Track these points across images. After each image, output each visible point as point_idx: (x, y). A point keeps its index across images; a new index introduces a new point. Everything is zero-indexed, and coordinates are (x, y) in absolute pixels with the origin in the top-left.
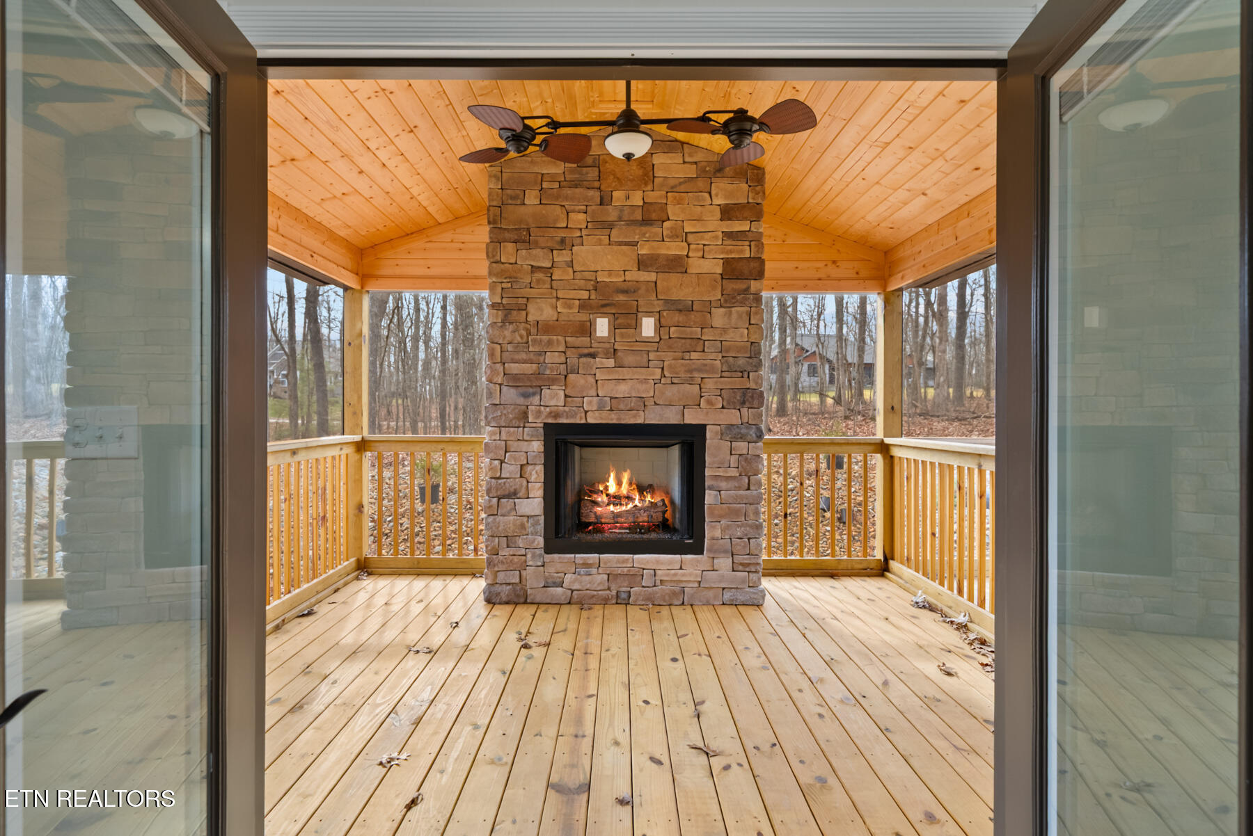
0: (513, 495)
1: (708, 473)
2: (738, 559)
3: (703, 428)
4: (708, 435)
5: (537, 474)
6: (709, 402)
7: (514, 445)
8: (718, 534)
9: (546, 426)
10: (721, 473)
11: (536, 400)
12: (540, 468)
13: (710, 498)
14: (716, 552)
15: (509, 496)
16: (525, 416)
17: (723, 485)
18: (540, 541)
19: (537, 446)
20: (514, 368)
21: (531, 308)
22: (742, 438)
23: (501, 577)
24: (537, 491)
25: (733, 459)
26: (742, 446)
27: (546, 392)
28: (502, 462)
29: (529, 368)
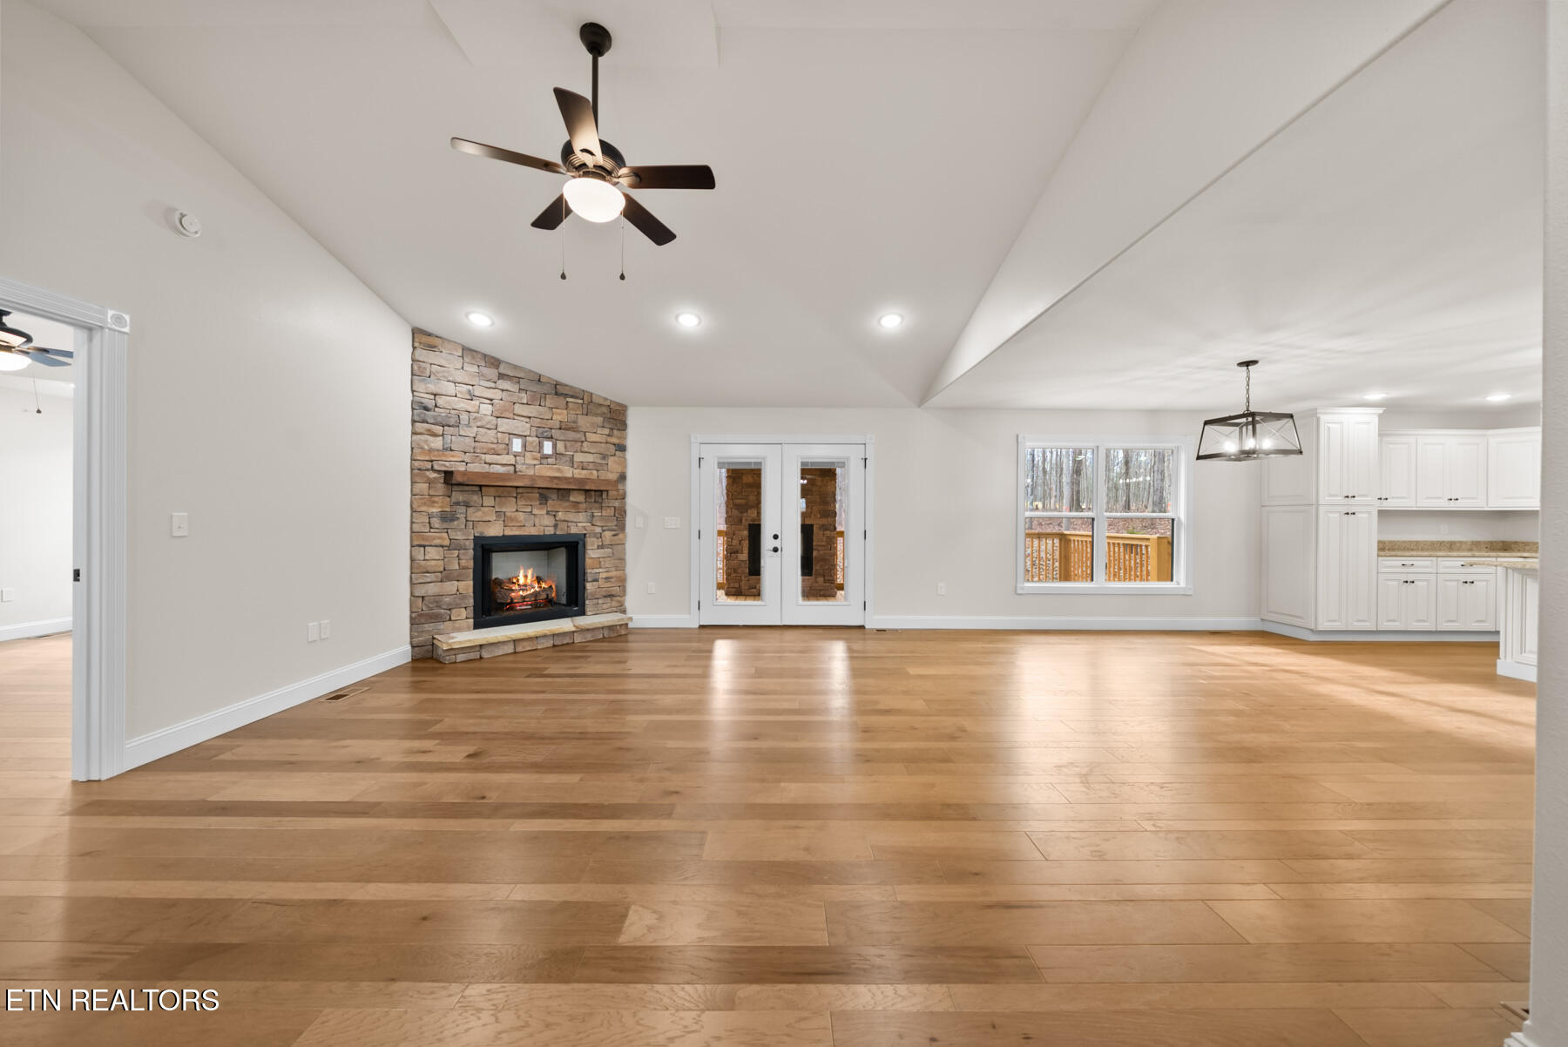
0: (737, 552)
1: (814, 544)
2: (826, 578)
3: (812, 526)
4: (814, 529)
5: (746, 544)
6: (815, 515)
7: (737, 532)
8: (818, 568)
9: (750, 525)
10: (820, 544)
11: (746, 514)
12: (747, 542)
13: (815, 553)
14: (818, 575)
15: (734, 553)
16: (741, 521)
17: (820, 548)
18: (747, 570)
19: (746, 533)
20: (738, 502)
21: (744, 477)
22: (826, 530)
23: (732, 585)
24: (746, 551)
25: (825, 538)
26: (828, 533)
27: (749, 511)
28: (732, 539)
29: (743, 501)
